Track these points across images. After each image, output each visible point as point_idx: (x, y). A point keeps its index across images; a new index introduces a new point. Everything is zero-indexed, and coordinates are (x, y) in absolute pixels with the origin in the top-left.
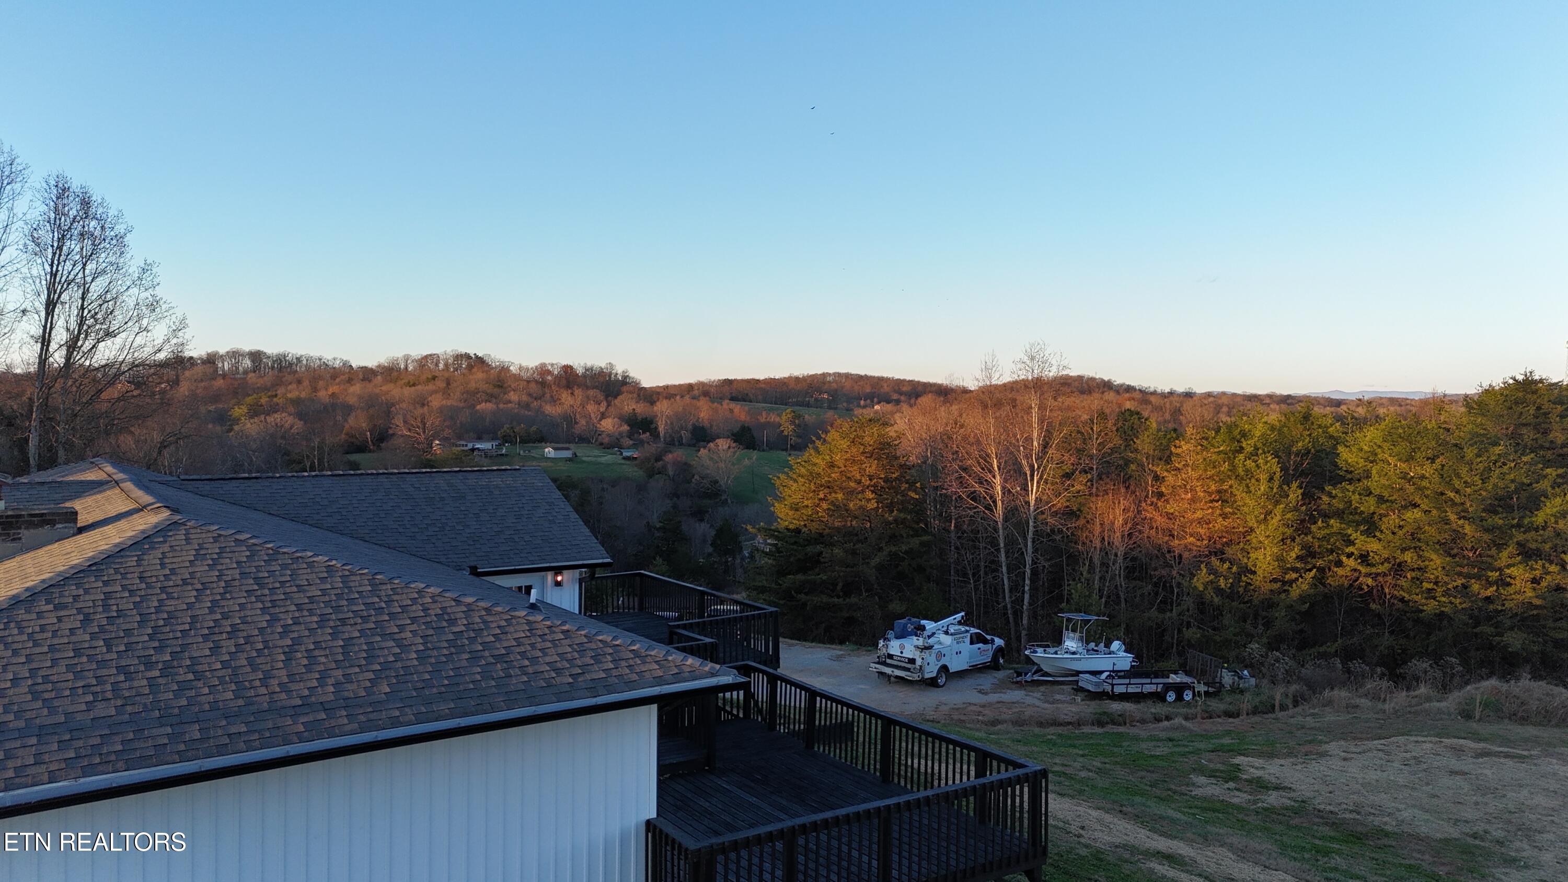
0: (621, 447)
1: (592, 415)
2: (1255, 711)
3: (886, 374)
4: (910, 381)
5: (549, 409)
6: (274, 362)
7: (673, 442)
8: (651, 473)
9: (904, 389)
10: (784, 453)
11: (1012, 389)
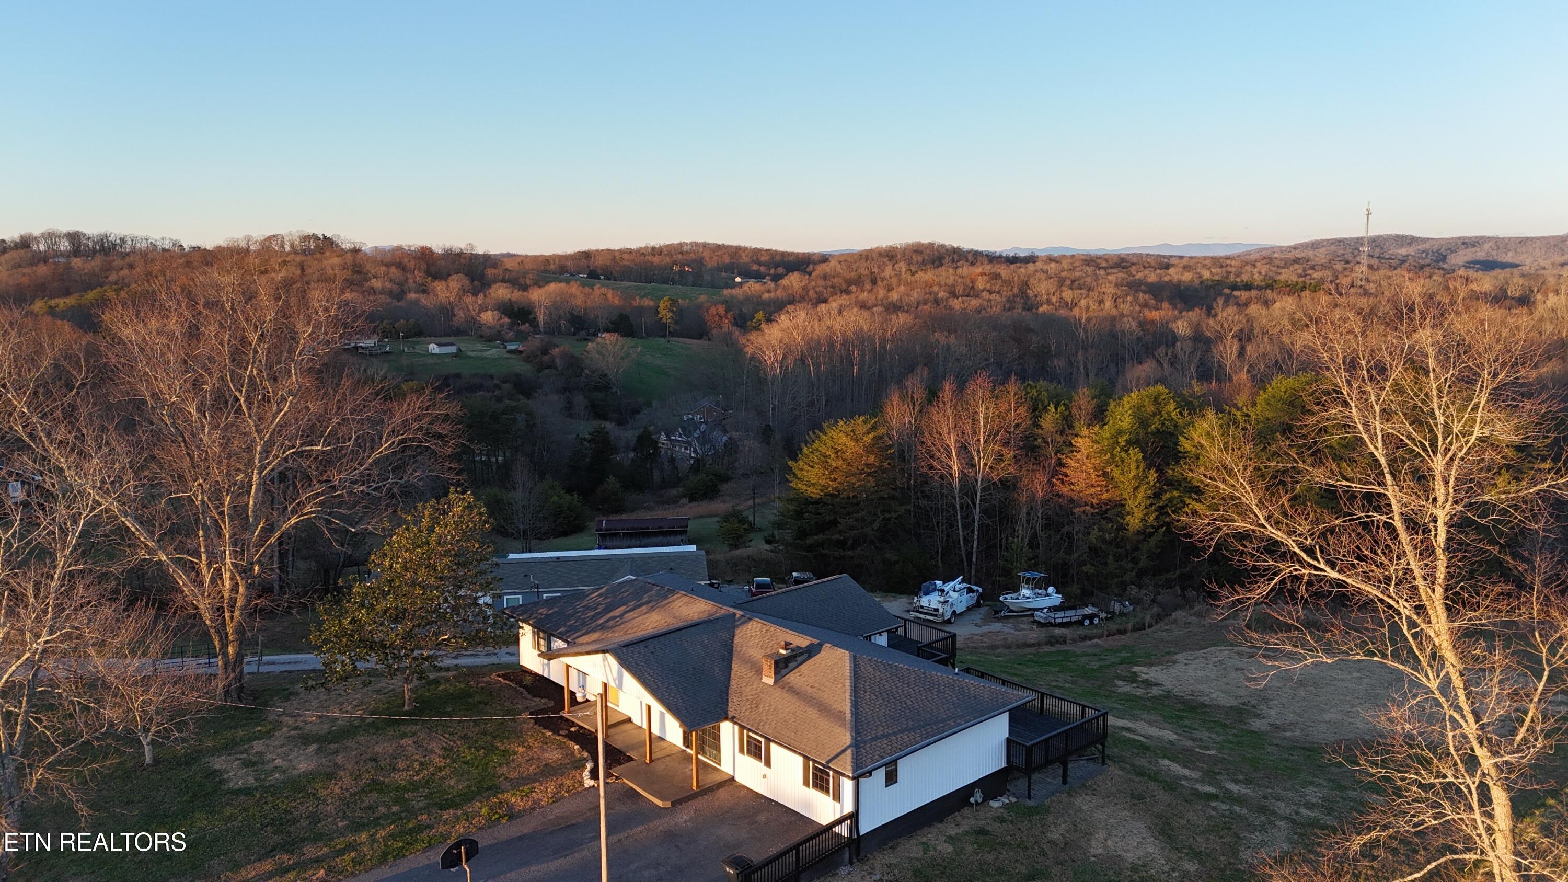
0: (504, 341)
1: (471, 307)
2: (1135, 630)
3: (743, 244)
4: (767, 250)
5: (424, 300)
6: (95, 243)
7: (553, 330)
8: (541, 368)
9: (763, 259)
10: (663, 340)
11: (867, 258)
